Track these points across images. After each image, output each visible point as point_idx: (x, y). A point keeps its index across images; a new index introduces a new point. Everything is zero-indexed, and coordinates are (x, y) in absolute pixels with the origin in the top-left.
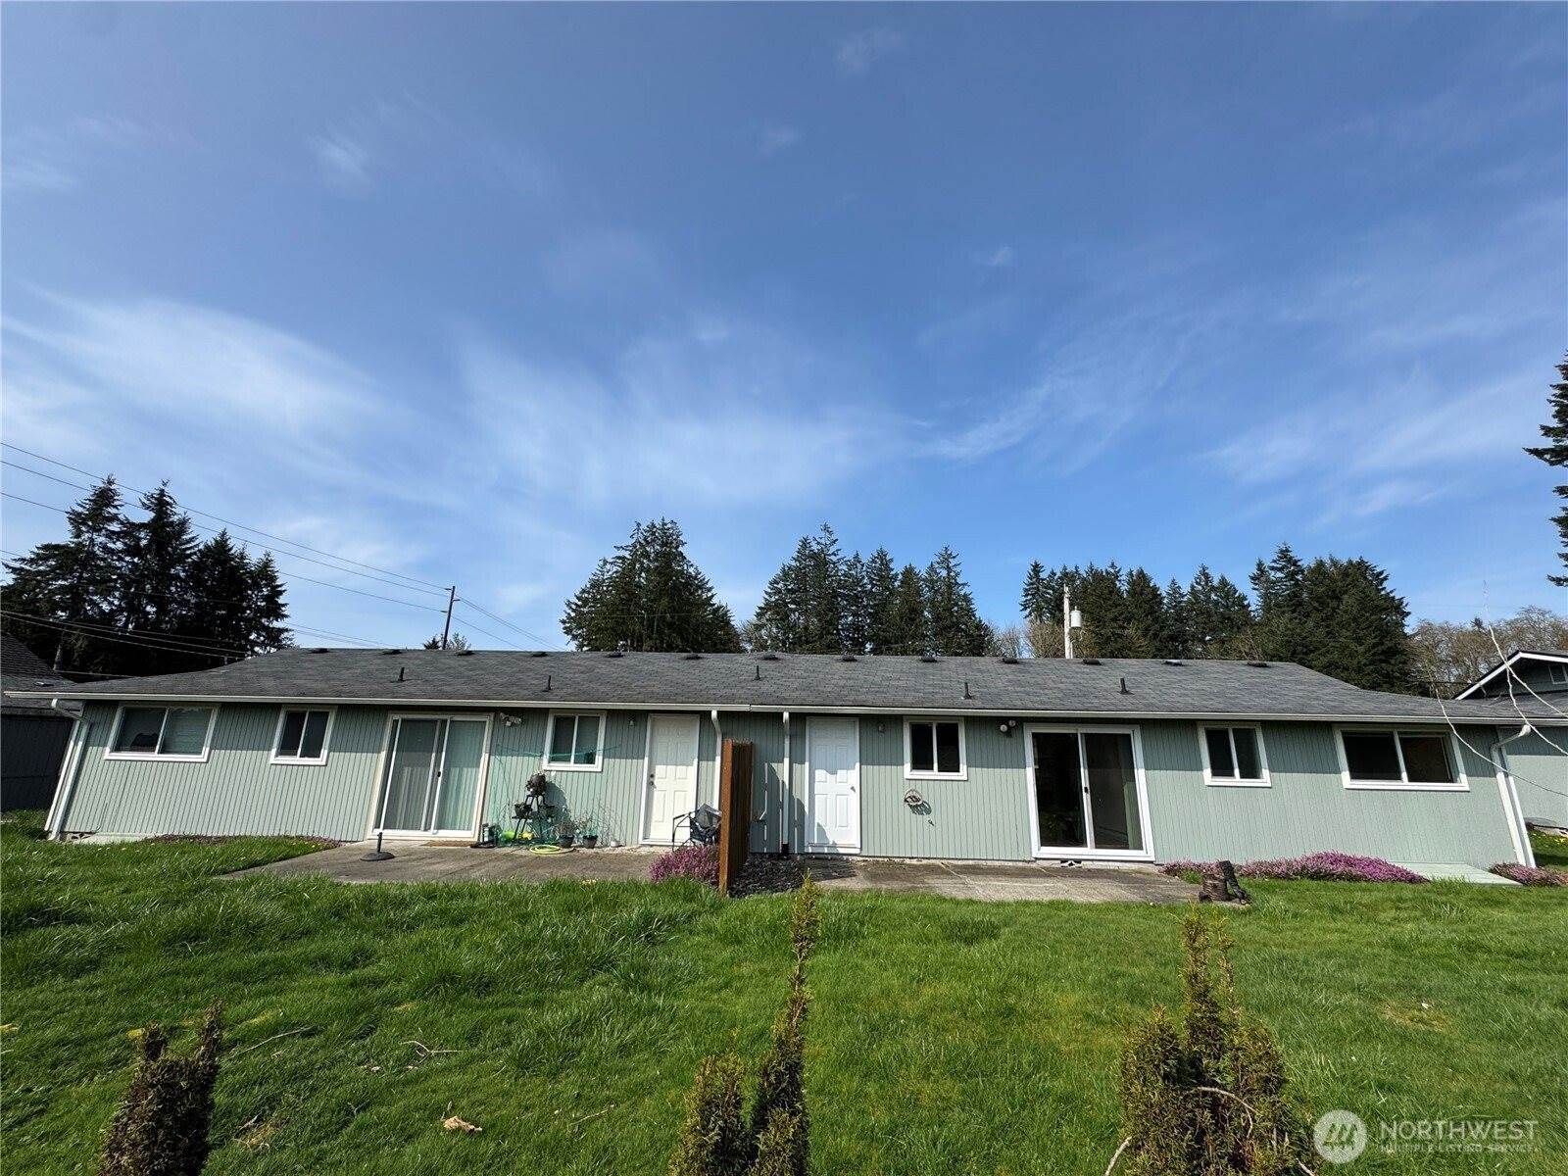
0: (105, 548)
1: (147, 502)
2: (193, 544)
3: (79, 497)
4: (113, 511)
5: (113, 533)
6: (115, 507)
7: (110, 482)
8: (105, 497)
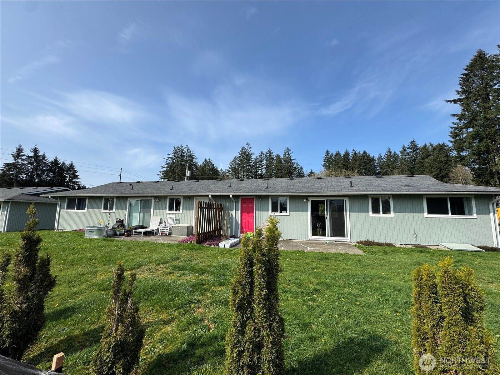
0: (22, 163)
1: (32, 151)
2: (47, 161)
3: (14, 150)
4: (22, 154)
5: (24, 159)
6: (23, 152)
7: (20, 146)
8: (19, 151)
